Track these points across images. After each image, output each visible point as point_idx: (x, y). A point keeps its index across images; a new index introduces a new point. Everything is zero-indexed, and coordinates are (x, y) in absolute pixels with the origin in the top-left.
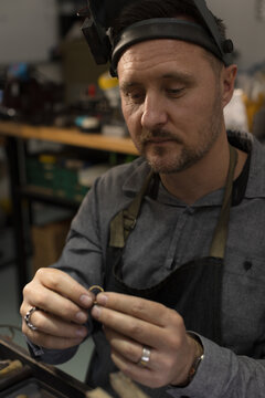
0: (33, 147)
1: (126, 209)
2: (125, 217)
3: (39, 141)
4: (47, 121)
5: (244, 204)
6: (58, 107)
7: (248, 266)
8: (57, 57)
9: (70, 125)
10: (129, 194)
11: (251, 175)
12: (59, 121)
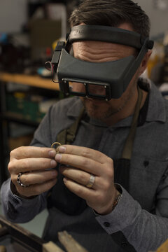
0: (11, 87)
1: (68, 128)
2: (67, 133)
3: (15, 84)
4: (20, 70)
5: (146, 125)
6: (27, 62)
7: (146, 164)
8: (26, 30)
9: (34, 74)
10: (71, 118)
11: (149, 107)
12: (28, 71)
